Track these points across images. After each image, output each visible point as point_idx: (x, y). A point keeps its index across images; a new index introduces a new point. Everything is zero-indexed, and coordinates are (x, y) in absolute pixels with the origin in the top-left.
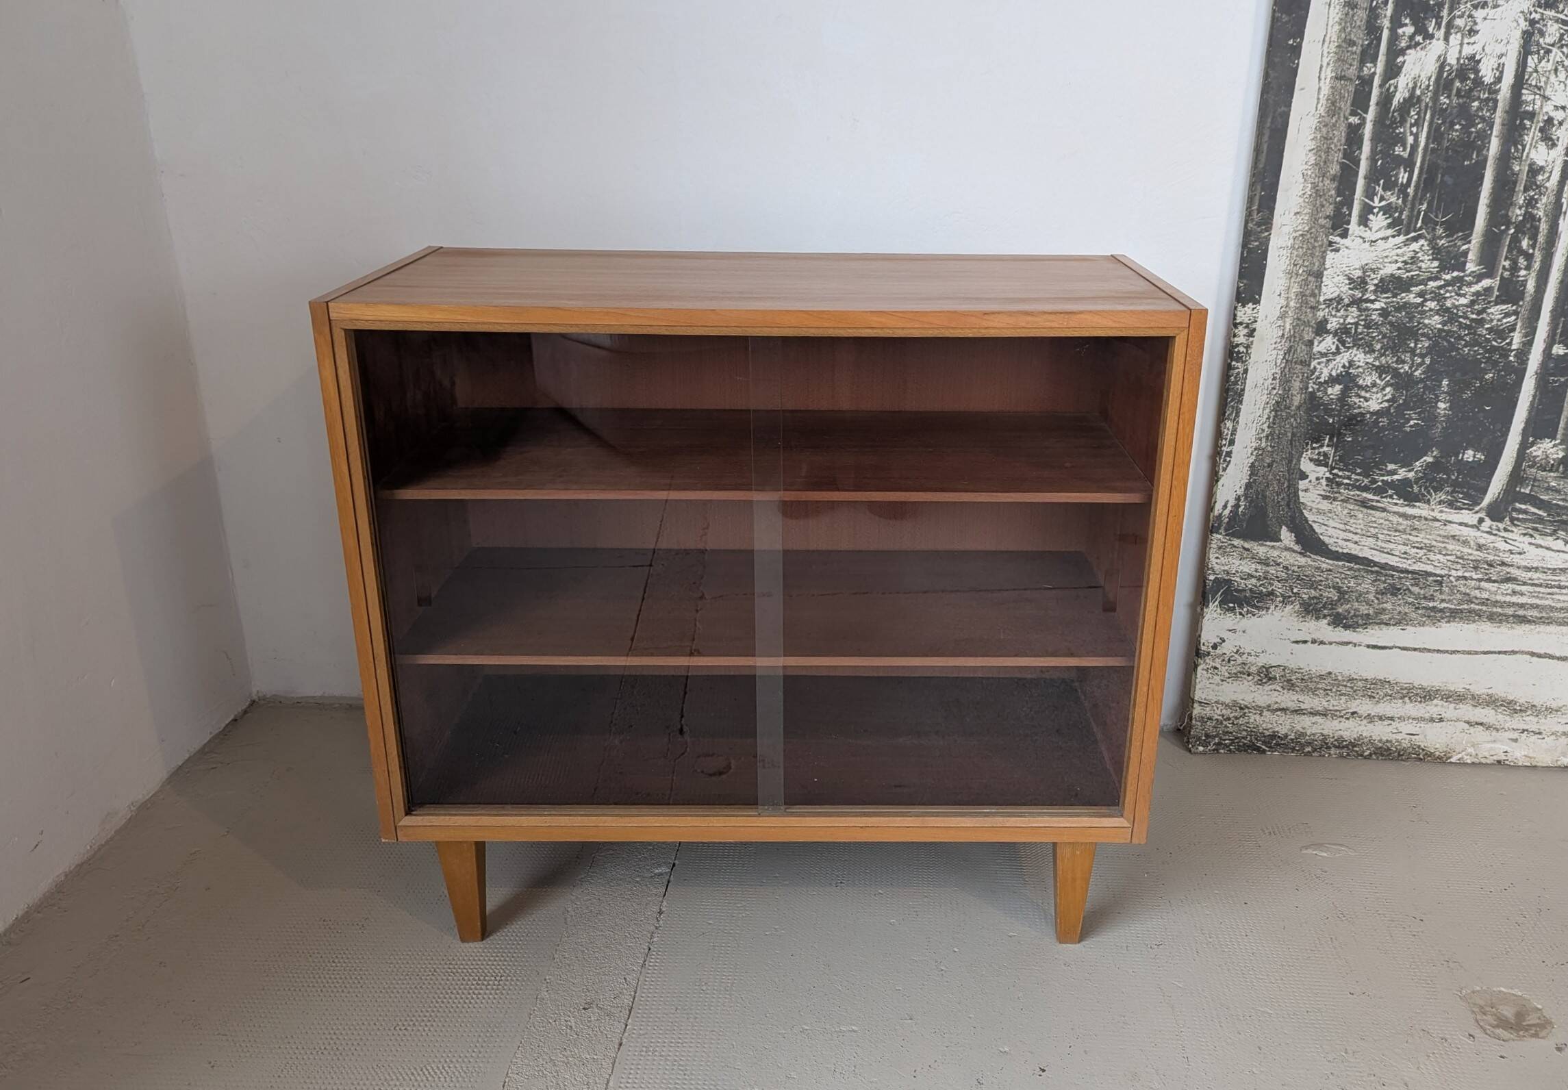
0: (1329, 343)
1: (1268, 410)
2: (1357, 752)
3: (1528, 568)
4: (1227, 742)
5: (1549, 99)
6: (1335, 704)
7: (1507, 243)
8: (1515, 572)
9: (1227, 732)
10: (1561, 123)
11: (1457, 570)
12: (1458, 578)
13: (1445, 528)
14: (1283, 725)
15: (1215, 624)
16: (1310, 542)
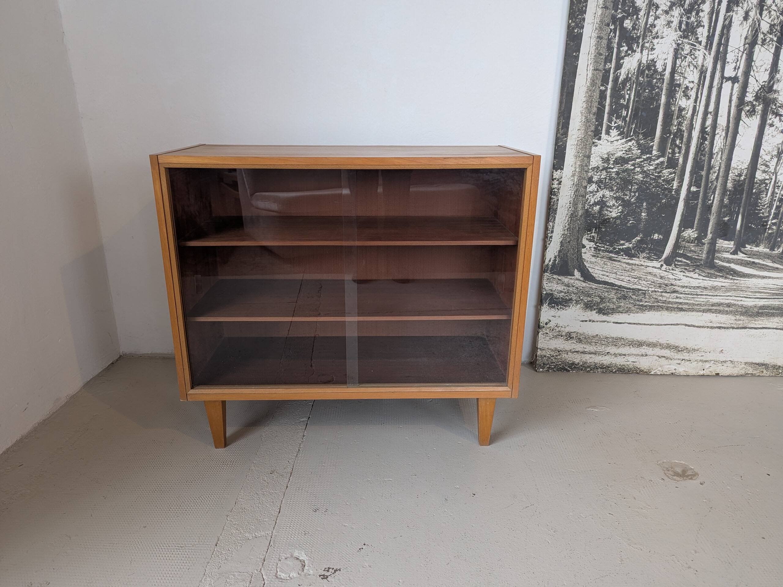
0: (593, 187)
1: (568, 217)
2: (610, 370)
3: (683, 286)
4: (552, 367)
5: (687, 78)
6: (600, 349)
7: (670, 142)
8: (677, 288)
9: (553, 362)
10: (692, 89)
11: (652, 288)
12: (652, 292)
13: (646, 269)
14: (577, 359)
15: (546, 313)
16: (587, 276)
